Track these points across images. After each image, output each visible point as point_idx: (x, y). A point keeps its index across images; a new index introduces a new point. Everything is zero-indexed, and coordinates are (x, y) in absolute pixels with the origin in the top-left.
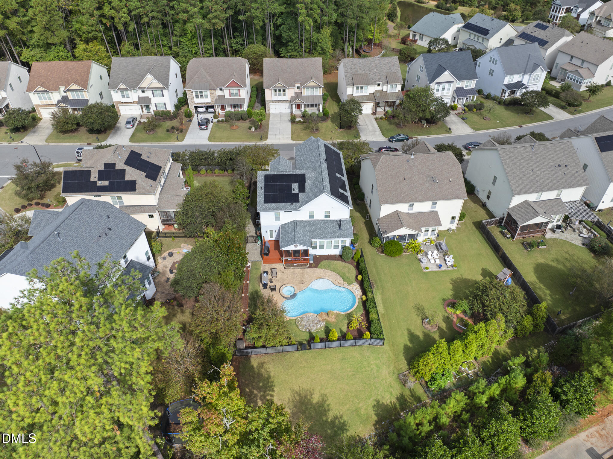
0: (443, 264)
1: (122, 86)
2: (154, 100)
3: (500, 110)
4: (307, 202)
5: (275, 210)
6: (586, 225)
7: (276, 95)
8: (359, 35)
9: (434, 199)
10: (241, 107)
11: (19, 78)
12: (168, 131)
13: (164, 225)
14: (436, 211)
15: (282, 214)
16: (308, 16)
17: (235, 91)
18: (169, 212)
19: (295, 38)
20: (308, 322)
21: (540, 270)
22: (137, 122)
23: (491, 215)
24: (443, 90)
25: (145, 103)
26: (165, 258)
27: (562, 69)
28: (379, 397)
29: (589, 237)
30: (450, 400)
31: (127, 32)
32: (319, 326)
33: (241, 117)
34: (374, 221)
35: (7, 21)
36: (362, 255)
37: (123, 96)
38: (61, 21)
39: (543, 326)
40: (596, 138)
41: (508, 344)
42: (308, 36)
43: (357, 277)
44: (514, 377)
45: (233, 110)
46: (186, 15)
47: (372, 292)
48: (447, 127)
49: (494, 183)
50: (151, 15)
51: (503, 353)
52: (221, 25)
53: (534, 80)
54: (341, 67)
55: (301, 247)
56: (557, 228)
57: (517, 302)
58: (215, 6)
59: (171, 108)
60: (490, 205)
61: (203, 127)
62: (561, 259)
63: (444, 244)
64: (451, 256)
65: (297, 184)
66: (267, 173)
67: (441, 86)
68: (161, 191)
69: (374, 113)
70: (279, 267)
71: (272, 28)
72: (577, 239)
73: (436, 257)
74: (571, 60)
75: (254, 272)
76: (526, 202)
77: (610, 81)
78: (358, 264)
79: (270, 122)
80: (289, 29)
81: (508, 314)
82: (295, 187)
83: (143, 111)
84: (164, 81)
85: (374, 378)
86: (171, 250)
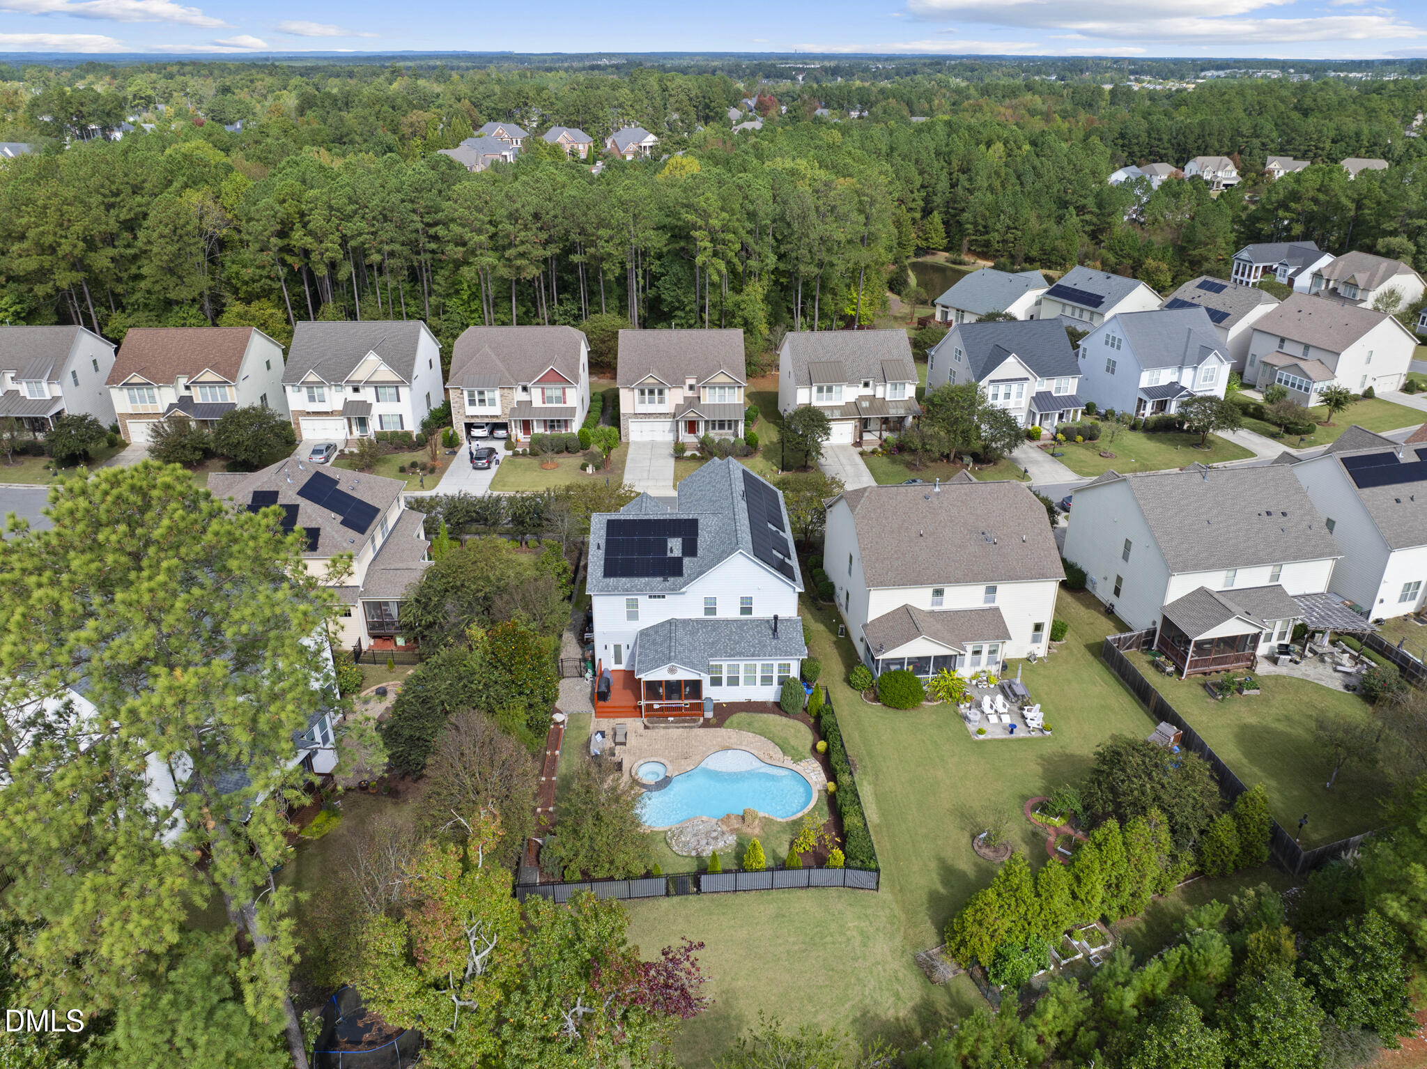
0: (1020, 726)
1: (312, 377)
2: (377, 409)
3: (1138, 441)
4: (701, 573)
5: (626, 591)
6: (1348, 649)
7: (643, 402)
8: (826, 304)
9: (991, 577)
10: (566, 427)
11: (95, 362)
12: (402, 470)
13: (374, 637)
14: (997, 609)
15: (643, 600)
16: (715, 254)
17: (554, 391)
18: (386, 604)
19: (690, 303)
20: (695, 835)
21: (1251, 738)
22: (337, 453)
23: (1122, 626)
24: (1007, 396)
25: (357, 415)
26: (366, 702)
27: (1266, 364)
28: (867, 1001)
29: (1358, 672)
30: (1046, 1002)
31: (335, 283)
32: (721, 844)
33: (566, 447)
34: (856, 634)
35: (92, 254)
36: (828, 700)
37: (312, 399)
38: (201, 258)
39: (1266, 852)
40: (1343, 460)
41: (1183, 891)
42: (716, 299)
43: (814, 748)
44: (1201, 947)
45: (548, 432)
46: (461, 249)
47: (851, 773)
48: (1018, 470)
49: (1126, 557)
50: (387, 248)
51: (1172, 910)
52: (532, 272)
53: (1205, 380)
54: (786, 356)
55: (683, 674)
56: (1281, 653)
57: (1194, 783)
58: (523, 234)
59: (412, 426)
60: (1121, 610)
61: (480, 463)
62: (1297, 717)
63: (1018, 681)
64: (1038, 706)
65: (680, 540)
66: (614, 516)
67: (1002, 389)
68: (374, 559)
69: (858, 444)
70: (634, 725)
71: (640, 279)
72: (1331, 677)
73: (1001, 710)
74: (1281, 347)
75: (574, 733)
76: (1202, 591)
77: (1371, 388)
78: (818, 718)
79: (629, 456)
80: (678, 283)
81: (1176, 810)
82: (675, 546)
83: (351, 433)
84: (404, 365)
85: (855, 959)
86: (384, 685)
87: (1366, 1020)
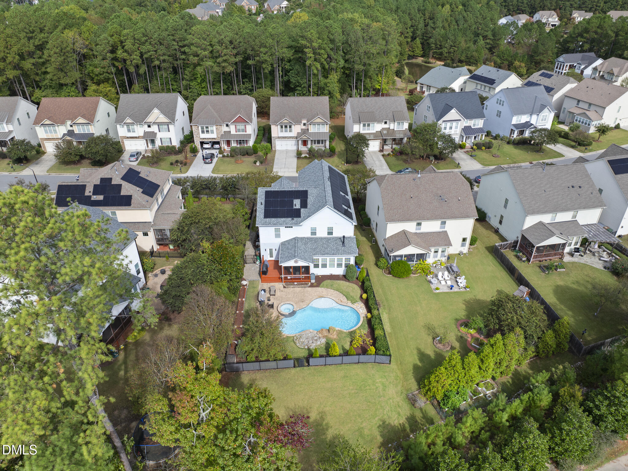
0: (455, 286)
1: (129, 120)
2: (159, 135)
3: (510, 149)
4: (309, 216)
5: (275, 225)
6: (606, 250)
7: (282, 131)
8: (367, 84)
9: (443, 217)
10: (247, 143)
11: (28, 114)
12: (172, 164)
13: (160, 245)
14: (446, 232)
15: (283, 229)
16: (315, 60)
17: (241, 126)
18: (164, 230)
19: (304, 83)
20: (307, 338)
21: (560, 291)
22: (141, 156)
23: (503, 239)
24: (451, 128)
25: (150, 138)
26: (156, 275)
27: (570, 112)
28: (385, 417)
29: (611, 261)
30: (467, 418)
31: (138, 75)
32: (319, 343)
33: (247, 153)
34: (381, 243)
35: (23, 62)
36: (368, 275)
37: (129, 131)
38: (75, 63)
39: (567, 346)
40: (609, 161)
41: (529, 364)
42: (316, 81)
43: (361, 296)
44: (538, 393)
45: (239, 146)
46: (196, 58)
47: (378, 310)
48: (455, 163)
49: (505, 206)
50: (162, 58)
51: (524, 373)
52: (230, 69)
53: (542, 120)
54: (348, 108)
55: (301, 263)
56: (575, 252)
57: (536, 316)
58: (225, 51)
59: (176, 143)
60: (502, 230)
61: (207, 161)
62: (582, 282)
63: (455, 265)
64: (464, 277)
65: (299, 200)
66: (269, 189)
67: (449, 124)
68: (158, 209)
69: (381, 151)
70: (279, 286)
71: (280, 72)
72: (598, 263)
73: (447, 278)
74: (578, 104)
75: (251, 290)
76: (541, 223)
77: (619, 124)
78: (363, 283)
79: (276, 157)
80: (298, 74)
81: (528, 328)
82: (297, 203)
83: (148, 146)
84: (171, 114)
85: (380, 397)
86: (164, 268)
87: (613, 428)
